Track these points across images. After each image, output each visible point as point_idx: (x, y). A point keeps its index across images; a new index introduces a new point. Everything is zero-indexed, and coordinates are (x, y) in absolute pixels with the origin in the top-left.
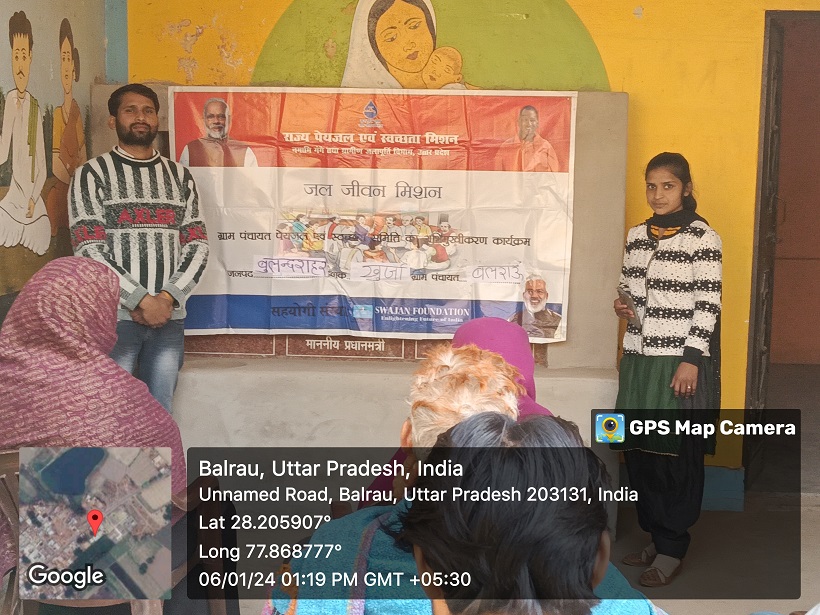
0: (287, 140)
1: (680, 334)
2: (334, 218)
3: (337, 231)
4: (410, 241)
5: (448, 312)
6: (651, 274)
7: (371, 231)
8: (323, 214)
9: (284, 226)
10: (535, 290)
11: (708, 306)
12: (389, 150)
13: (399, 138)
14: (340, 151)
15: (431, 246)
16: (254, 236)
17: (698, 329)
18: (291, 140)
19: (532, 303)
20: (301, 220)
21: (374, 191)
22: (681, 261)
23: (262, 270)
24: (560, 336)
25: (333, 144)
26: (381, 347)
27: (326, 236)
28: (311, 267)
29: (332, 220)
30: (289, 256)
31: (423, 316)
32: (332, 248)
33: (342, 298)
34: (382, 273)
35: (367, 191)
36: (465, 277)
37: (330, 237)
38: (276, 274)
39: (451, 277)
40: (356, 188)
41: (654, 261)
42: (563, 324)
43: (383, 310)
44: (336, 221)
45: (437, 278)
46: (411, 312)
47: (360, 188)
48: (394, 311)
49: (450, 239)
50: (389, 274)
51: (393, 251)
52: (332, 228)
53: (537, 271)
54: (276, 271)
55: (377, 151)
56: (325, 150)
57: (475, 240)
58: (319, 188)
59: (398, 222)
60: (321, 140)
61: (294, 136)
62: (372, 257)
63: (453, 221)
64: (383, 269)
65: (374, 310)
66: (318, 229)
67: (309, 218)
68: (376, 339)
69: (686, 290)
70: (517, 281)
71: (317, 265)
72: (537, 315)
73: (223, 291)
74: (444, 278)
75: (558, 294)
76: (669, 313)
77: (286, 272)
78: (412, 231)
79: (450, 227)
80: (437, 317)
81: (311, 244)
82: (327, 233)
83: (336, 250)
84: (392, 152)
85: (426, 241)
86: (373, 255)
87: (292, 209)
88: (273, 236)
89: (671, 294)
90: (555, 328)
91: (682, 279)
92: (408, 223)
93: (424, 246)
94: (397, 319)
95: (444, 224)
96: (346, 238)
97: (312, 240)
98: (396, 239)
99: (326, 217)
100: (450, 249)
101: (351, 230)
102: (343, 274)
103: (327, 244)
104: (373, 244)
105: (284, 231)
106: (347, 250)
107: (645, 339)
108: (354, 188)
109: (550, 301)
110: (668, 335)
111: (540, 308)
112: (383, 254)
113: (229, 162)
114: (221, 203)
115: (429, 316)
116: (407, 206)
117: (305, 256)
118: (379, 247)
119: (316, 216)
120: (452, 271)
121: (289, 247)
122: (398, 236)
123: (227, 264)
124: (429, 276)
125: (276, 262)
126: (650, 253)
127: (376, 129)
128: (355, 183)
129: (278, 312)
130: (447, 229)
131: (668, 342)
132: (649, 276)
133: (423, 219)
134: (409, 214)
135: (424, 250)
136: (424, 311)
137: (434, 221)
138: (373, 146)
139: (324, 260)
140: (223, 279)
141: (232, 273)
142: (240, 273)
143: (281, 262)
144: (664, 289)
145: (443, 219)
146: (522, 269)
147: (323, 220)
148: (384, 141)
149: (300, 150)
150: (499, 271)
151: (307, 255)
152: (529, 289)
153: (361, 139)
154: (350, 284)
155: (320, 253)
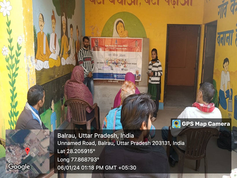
1: (156, 80)
4: (121, 64)
7: (116, 62)
9: (105, 61)
10: (137, 72)
13: (120, 46)
14: (112, 48)
16: (101, 63)
21: (117, 55)
24: (140, 80)
29: (111, 60)
31: (123, 77)
33: (113, 73)
36: (128, 70)
38: (104, 69)
46: (121, 76)
48: (119, 76)
49: (126, 63)
50: (119, 69)
51: (119, 65)
56: (110, 48)
57: (130, 64)
58: (110, 55)
59: (120, 61)
60: (110, 46)
61: (106, 46)
62: (116, 67)
63: (127, 60)
65: (117, 76)
66: (110, 62)
67: (108, 60)
68: (117, 80)
73: (98, 72)
76: (154, 76)
77: (106, 69)
78: (121, 62)
84: (119, 49)
85: (123, 64)
87: (106, 58)
88: (104, 63)
96: (113, 63)
97: (109, 64)
99: (110, 60)
100: (126, 65)
101: (114, 62)
102: (113, 69)
103: (111, 64)
104: (116, 64)
106: (113, 65)
107: (151, 81)
108: (114, 55)
111: (138, 75)
113: (98, 50)
114: (97, 57)
116: (121, 58)
117: (108, 66)
118: (117, 65)
121: (106, 65)
123: (98, 68)
124: (124, 70)
125: (104, 67)
129: (105, 76)
131: (154, 81)
137: (124, 60)
139: (110, 67)
140: (98, 70)
142: (100, 69)
146: (135, 69)
148: (118, 47)
149: (107, 48)
153: (115, 46)
154: (114, 71)
155: (110, 66)
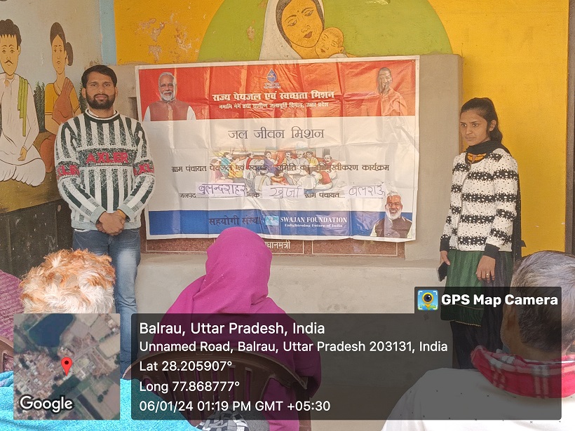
0: (215, 100)
1: (484, 235)
2: (250, 154)
3: (252, 163)
4: (304, 169)
5: (332, 220)
6: (465, 190)
7: (276, 163)
8: (242, 151)
9: (215, 161)
10: (393, 203)
11: (503, 213)
12: (286, 104)
13: (293, 95)
14: (252, 106)
15: (318, 172)
16: (196, 169)
17: (495, 230)
18: (218, 100)
19: (391, 213)
20: (227, 156)
21: (280, 134)
22: (484, 179)
23: (202, 192)
24: (411, 236)
25: (246, 102)
26: (288, 245)
27: (245, 167)
28: (235, 190)
29: (248, 155)
30: (220, 182)
31: (315, 223)
32: (249, 176)
33: (257, 211)
34: (285, 193)
35: (271, 134)
36: (344, 194)
37: (247, 168)
38: (211, 195)
39: (334, 195)
40: (264, 132)
41: (467, 180)
42: (413, 227)
43: (286, 219)
44: (251, 157)
45: (323, 195)
46: (306, 221)
47: (267, 132)
48: (294, 220)
49: (332, 167)
50: (289, 194)
51: (291, 177)
52: (249, 162)
53: (395, 189)
54: (211, 193)
55: (277, 105)
56: (242, 106)
57: (350, 167)
58: (238, 133)
59: (295, 156)
60: (238, 99)
61: (220, 97)
62: (277, 182)
64: (285, 190)
65: (280, 220)
66: (240, 163)
67: (232, 155)
68: (284, 241)
69: (490, 201)
70: (381, 196)
71: (239, 188)
72: (394, 221)
73: (177, 208)
74: (328, 195)
75: (409, 205)
76: (476, 219)
77: (217, 193)
78: (305, 162)
79: (331, 158)
80: (324, 224)
81: (234, 173)
82: (245, 165)
83: (252, 177)
84: (288, 106)
85: (315, 169)
86: (278, 180)
87: (220, 149)
88: (208, 168)
89: (478, 204)
90: (408, 231)
91: (486, 193)
92: (301, 156)
93: (314, 173)
94: (296, 225)
95: (327, 156)
96: (258, 168)
97: (235, 170)
98: (294, 168)
99: (245, 153)
100: (332, 174)
101: (261, 163)
102: (257, 194)
103: (245, 173)
104: (277, 173)
105: (216, 164)
106: (259, 178)
107: (459, 238)
108: (263, 133)
109: (404, 210)
110: (475, 235)
111: (397, 216)
112: (285, 179)
113: (177, 118)
114: (172, 146)
115: (318, 223)
116: (303, 144)
117: (230, 182)
118: (281, 174)
119: (237, 153)
120: (334, 190)
121: (219, 176)
122: (295, 166)
123: (179, 189)
124: (317, 194)
125: (210, 186)
126: (465, 174)
127: (276, 89)
128: (263, 129)
129: (214, 222)
130: (329, 160)
131: (475, 240)
132: (463, 192)
133: (312, 153)
134: (302, 150)
135: (313, 175)
136: (315, 220)
137: (320, 155)
138: (275, 102)
139: (244, 184)
140: (176, 200)
141: (182, 195)
142: (187, 195)
143: (214, 187)
144: (472, 201)
145: (326, 152)
146: (384, 187)
147: (242, 156)
148: (282, 98)
149: (224, 106)
150: (368, 189)
151: (232, 181)
152: (389, 202)
153: (266, 97)
154: (262, 201)
155: (241, 179)
